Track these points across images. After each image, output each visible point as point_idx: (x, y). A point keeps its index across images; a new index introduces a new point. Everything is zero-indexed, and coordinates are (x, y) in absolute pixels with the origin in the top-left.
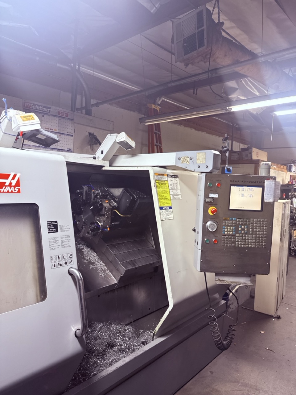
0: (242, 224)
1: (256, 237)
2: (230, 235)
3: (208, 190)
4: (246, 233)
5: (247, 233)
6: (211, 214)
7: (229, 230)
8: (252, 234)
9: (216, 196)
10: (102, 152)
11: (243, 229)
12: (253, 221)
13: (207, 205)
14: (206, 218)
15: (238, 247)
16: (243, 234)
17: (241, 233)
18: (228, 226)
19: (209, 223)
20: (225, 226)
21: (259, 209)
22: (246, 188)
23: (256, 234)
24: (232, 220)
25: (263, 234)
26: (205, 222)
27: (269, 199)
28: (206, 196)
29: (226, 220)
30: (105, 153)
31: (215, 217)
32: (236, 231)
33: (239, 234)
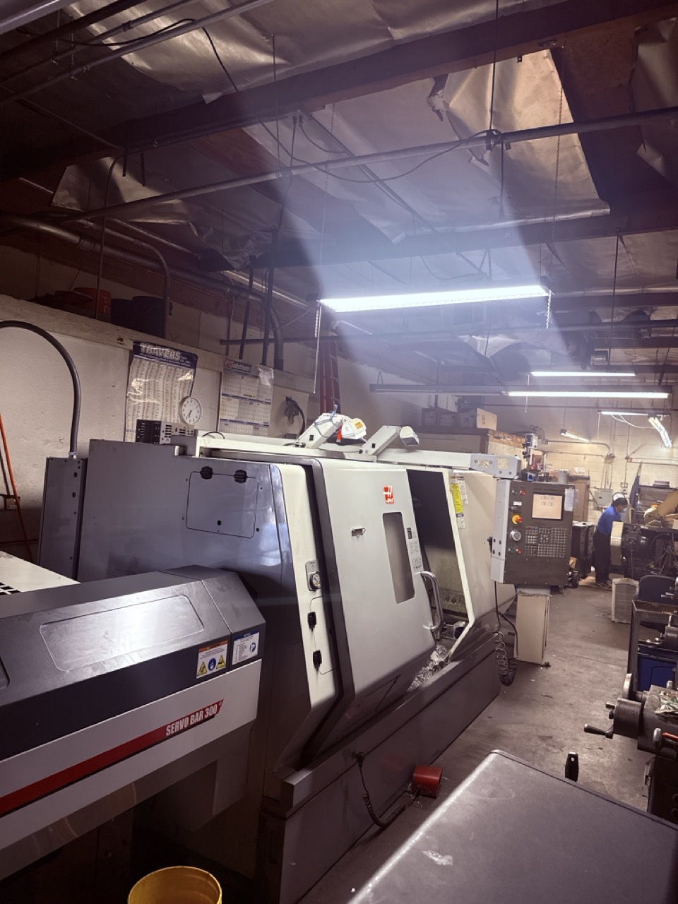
0: (544, 534)
1: (556, 547)
2: (532, 545)
3: (513, 497)
4: (547, 543)
5: (549, 542)
6: (515, 523)
7: (531, 539)
8: (553, 543)
9: (520, 504)
10: (374, 446)
11: (544, 539)
12: (554, 530)
13: (512, 513)
14: (511, 526)
15: (540, 557)
16: (544, 543)
17: (543, 543)
18: (531, 535)
19: (513, 533)
20: (528, 535)
21: (560, 518)
22: (547, 496)
23: (556, 544)
24: (534, 529)
25: (562, 544)
26: (509, 531)
27: (569, 508)
28: (511, 504)
29: (529, 529)
30: (377, 447)
31: (518, 527)
32: (538, 540)
33: (541, 543)
